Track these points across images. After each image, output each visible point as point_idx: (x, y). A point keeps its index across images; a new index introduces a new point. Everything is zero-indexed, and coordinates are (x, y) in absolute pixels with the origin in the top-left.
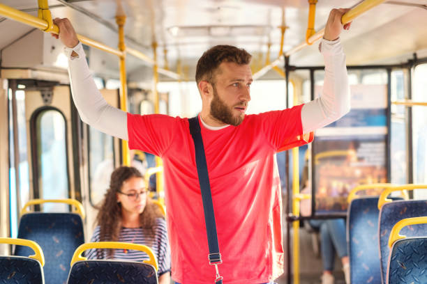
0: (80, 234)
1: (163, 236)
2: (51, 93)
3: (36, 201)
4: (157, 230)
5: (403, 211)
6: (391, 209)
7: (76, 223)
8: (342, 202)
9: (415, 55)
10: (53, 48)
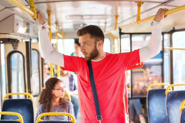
0: (31, 108)
1: (70, 108)
2: (17, 45)
3: (10, 94)
4: (67, 106)
5: (176, 95)
6: (171, 94)
7: (29, 104)
8: (144, 91)
9: (174, 28)
10: (18, 24)
